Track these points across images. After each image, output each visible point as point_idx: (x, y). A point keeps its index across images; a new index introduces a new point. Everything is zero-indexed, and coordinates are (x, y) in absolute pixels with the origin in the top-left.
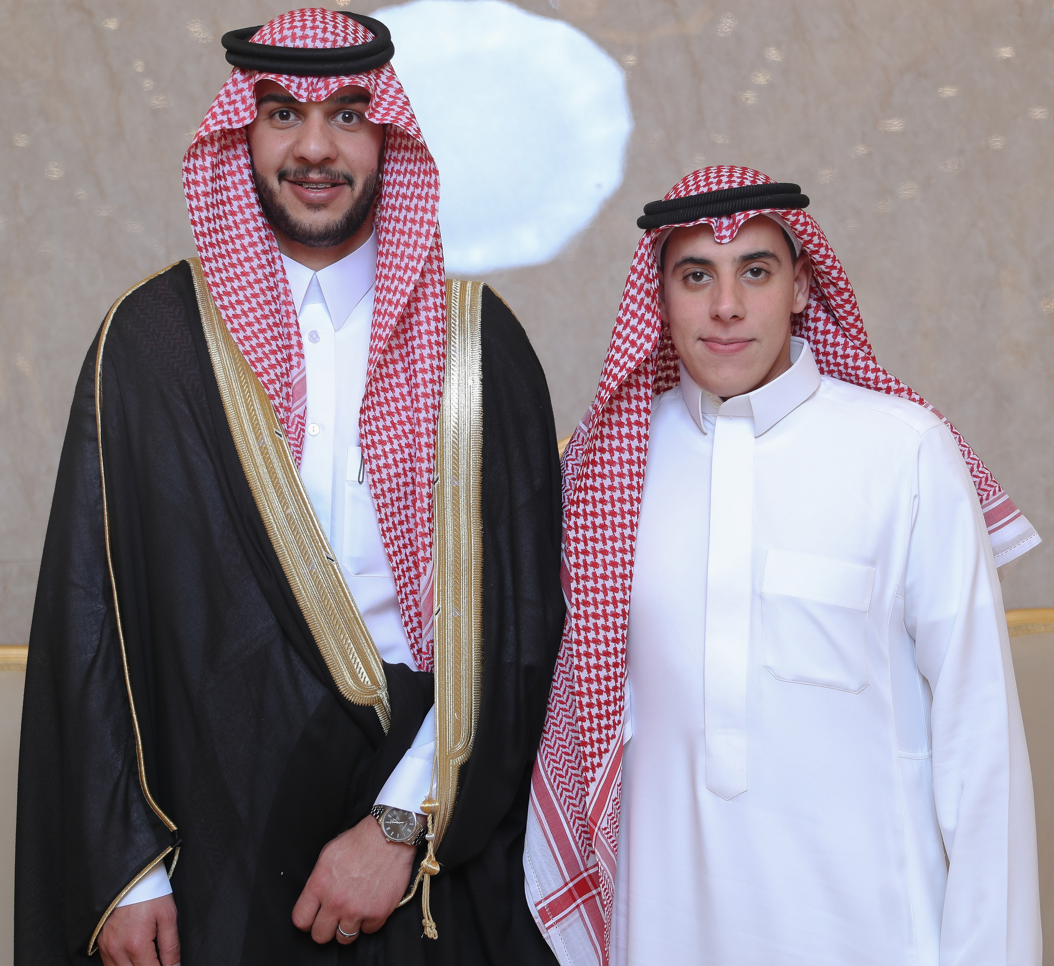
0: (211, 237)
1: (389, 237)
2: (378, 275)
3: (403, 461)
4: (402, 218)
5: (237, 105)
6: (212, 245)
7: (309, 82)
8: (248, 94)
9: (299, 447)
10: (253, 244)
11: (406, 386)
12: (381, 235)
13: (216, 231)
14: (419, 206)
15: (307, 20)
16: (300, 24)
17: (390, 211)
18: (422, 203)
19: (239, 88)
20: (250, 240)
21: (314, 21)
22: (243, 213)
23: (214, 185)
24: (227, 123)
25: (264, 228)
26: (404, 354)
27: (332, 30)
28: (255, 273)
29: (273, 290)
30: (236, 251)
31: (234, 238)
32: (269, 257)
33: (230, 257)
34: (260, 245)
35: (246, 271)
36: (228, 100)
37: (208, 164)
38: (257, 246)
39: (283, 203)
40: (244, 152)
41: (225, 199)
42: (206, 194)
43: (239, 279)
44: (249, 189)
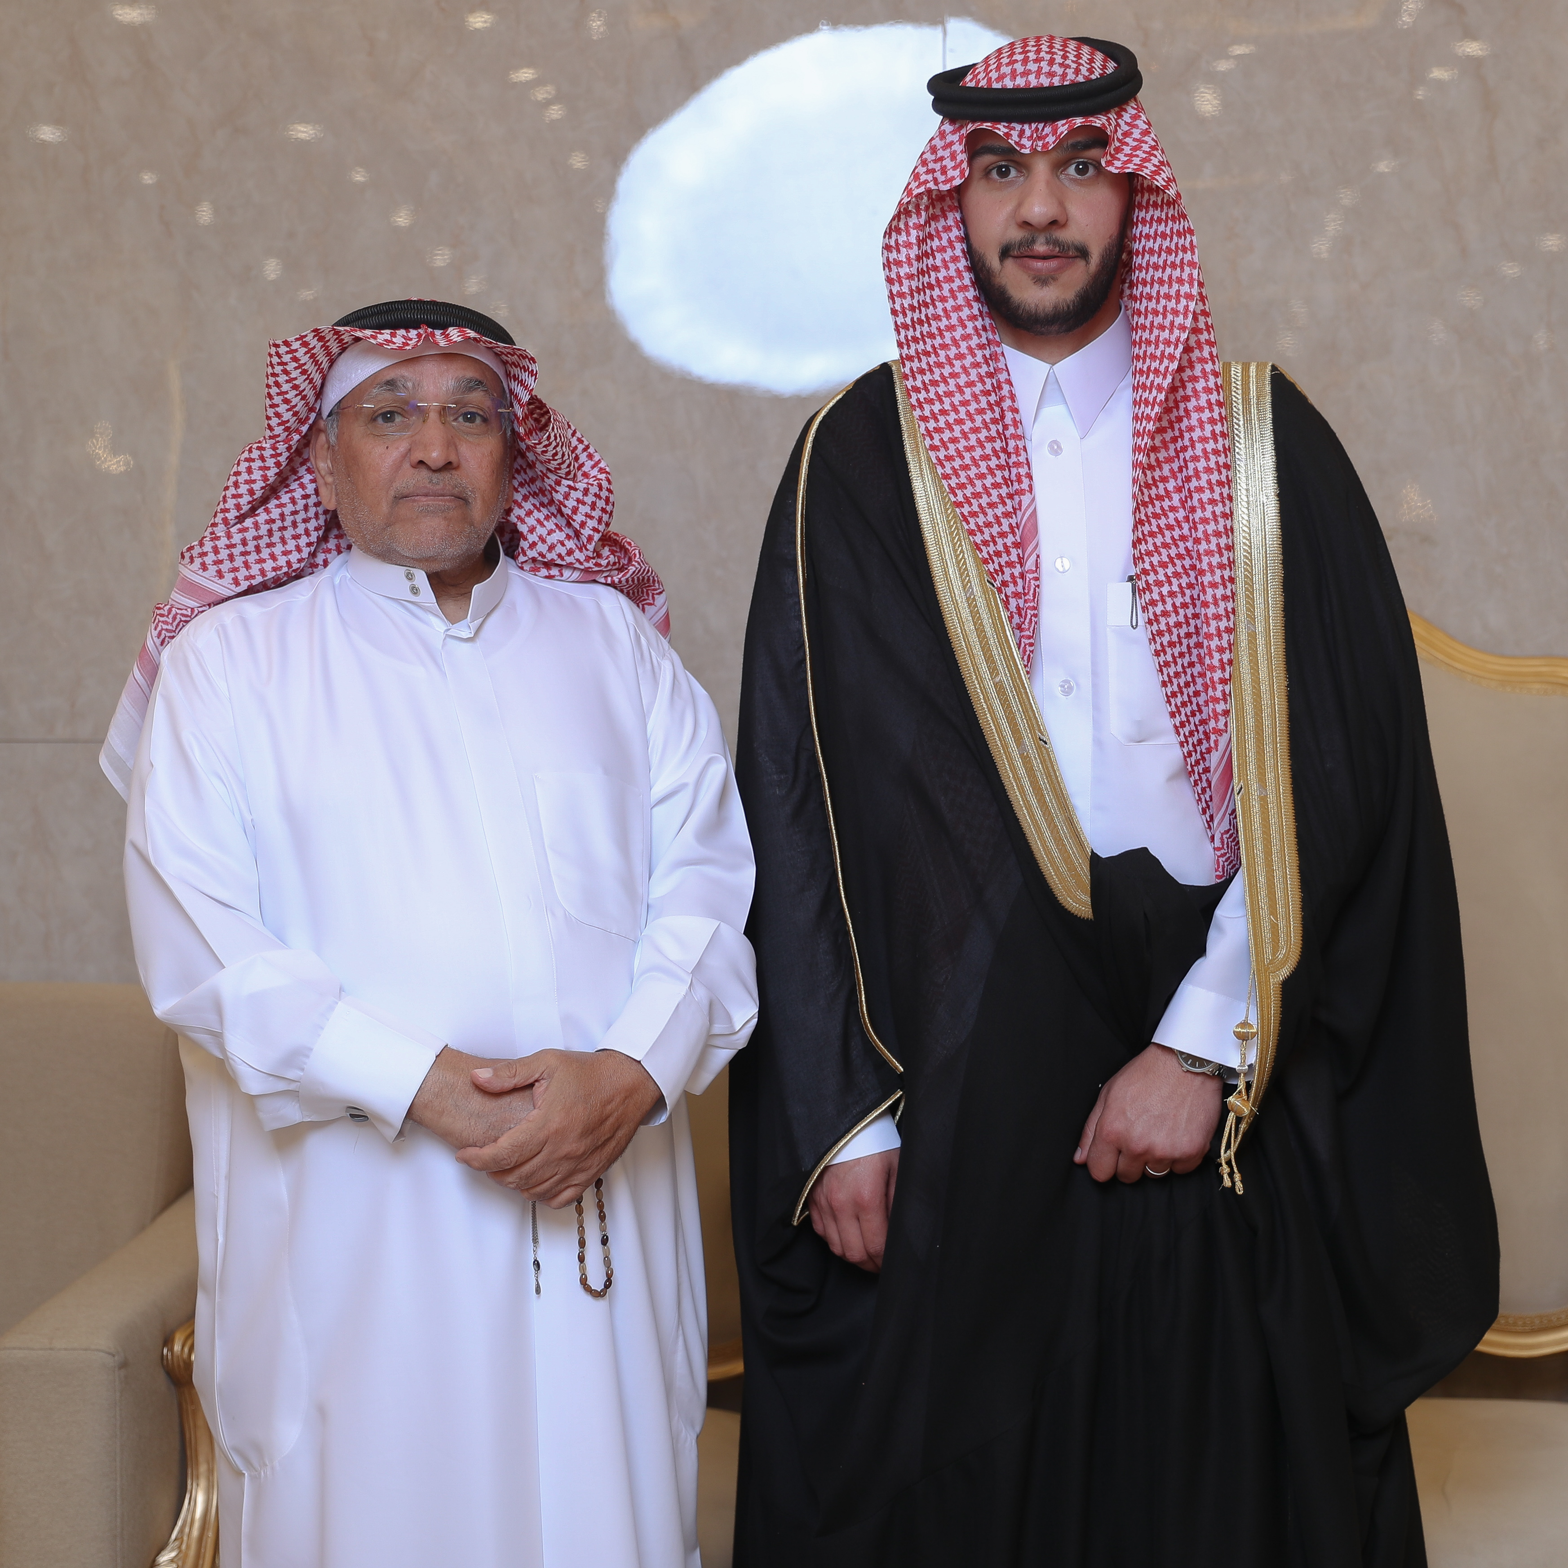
0: (915, 330)
3: (1184, 605)
4: (1154, 294)
5: (944, 162)
6: (915, 340)
7: (1033, 129)
8: (958, 148)
10: (966, 337)
11: (1181, 510)
14: (1174, 277)
15: (1030, 51)
18: (1177, 273)
19: (948, 141)
20: (963, 332)
21: (1038, 52)
22: (955, 298)
23: (920, 265)
24: (932, 184)
26: (1176, 470)
27: (1062, 61)
28: (968, 374)
29: (990, 395)
30: (944, 346)
31: (943, 330)
32: (987, 353)
33: (937, 355)
34: (975, 338)
35: (957, 371)
36: (933, 157)
37: (913, 240)
38: (972, 339)
39: (1003, 283)
40: (956, 222)
41: (933, 282)
42: (910, 277)
43: (946, 383)
44: (961, 268)
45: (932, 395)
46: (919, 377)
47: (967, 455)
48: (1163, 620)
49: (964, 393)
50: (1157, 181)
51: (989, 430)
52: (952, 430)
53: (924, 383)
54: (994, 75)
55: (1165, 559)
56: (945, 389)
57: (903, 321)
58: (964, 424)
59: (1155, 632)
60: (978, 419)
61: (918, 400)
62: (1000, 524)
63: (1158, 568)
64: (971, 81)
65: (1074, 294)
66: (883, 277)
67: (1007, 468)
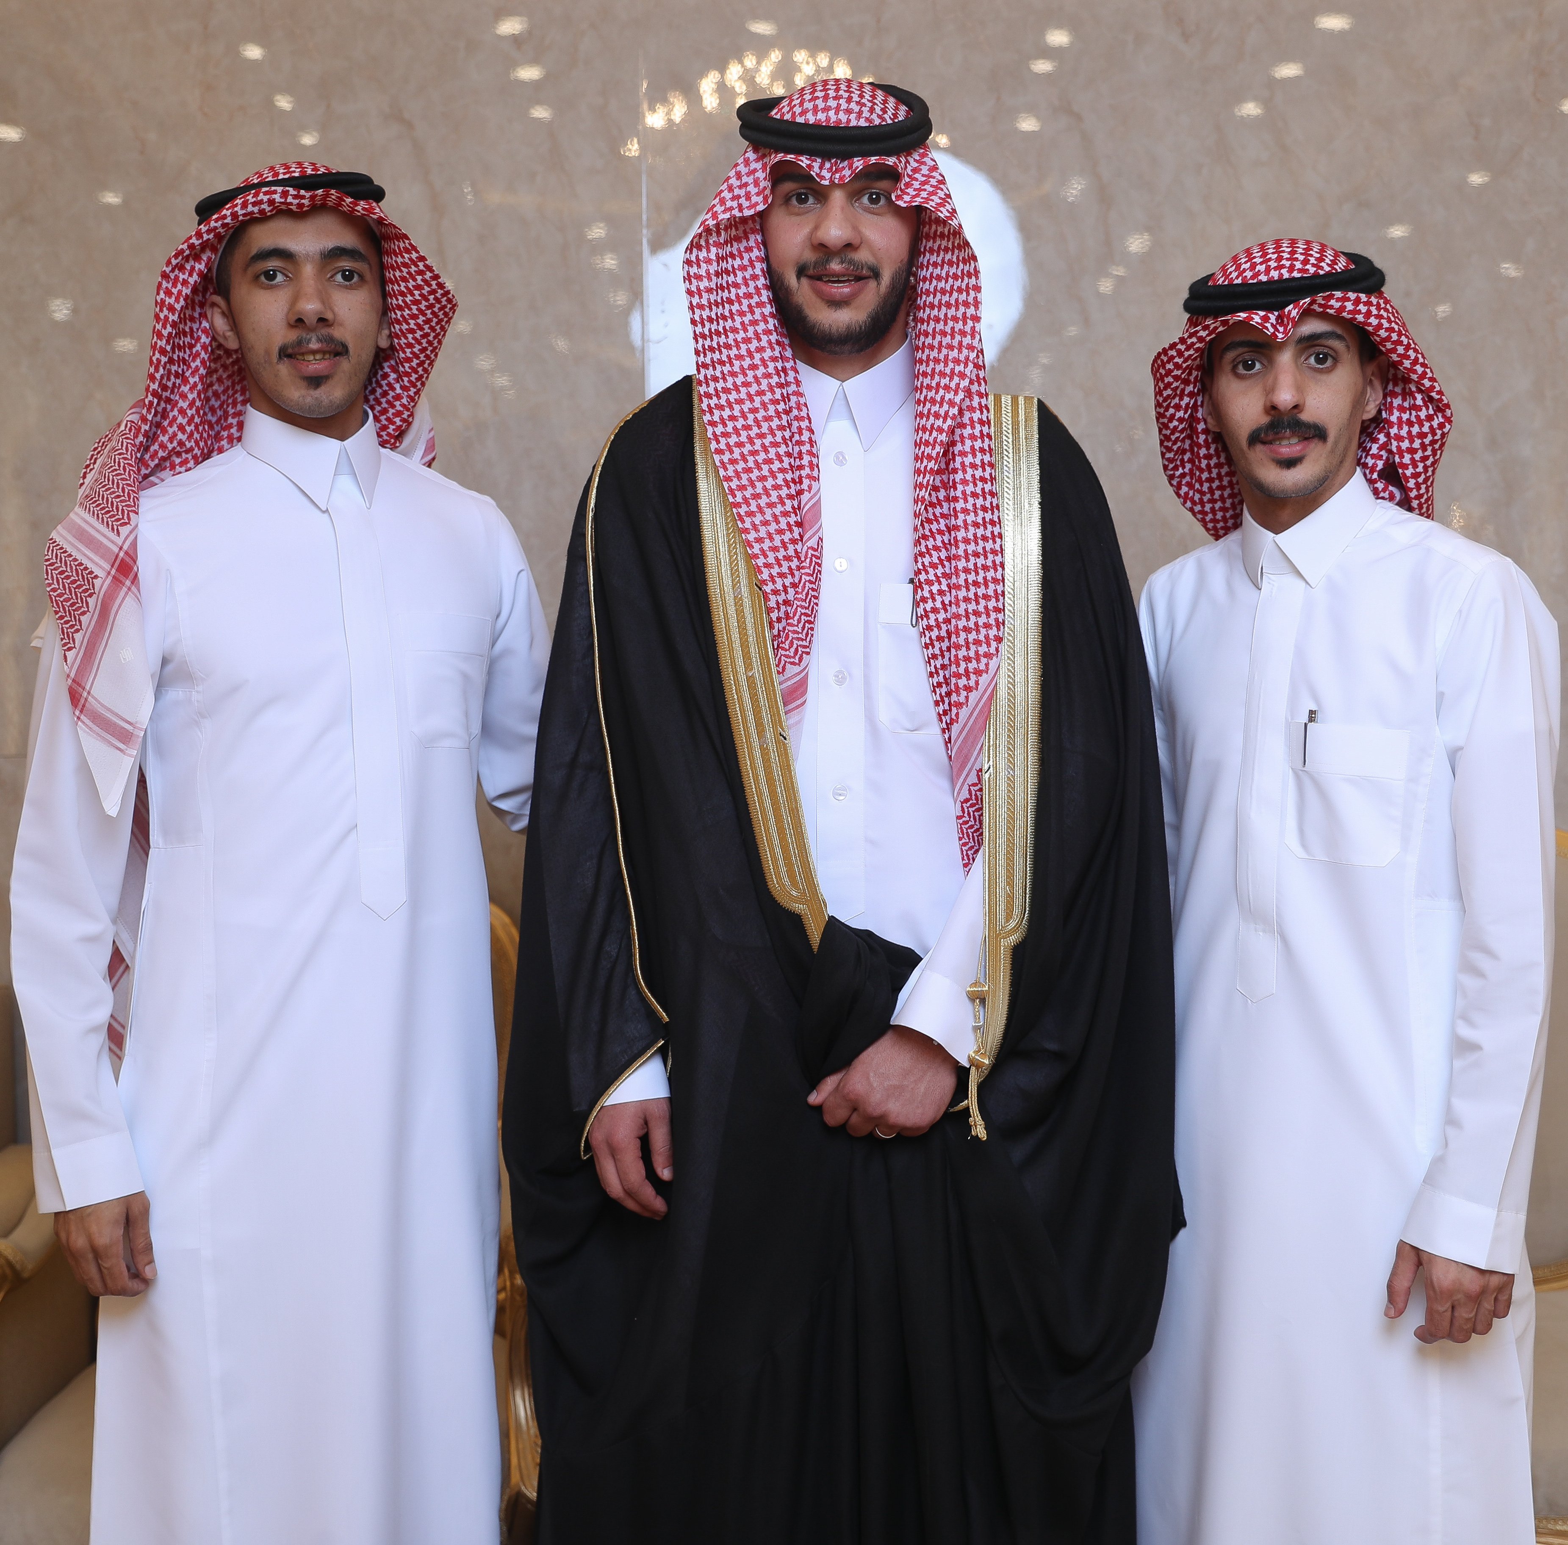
0: (712, 340)
1: (929, 340)
2: (919, 386)
4: (942, 316)
5: (748, 189)
6: (712, 349)
7: (832, 163)
8: (762, 175)
9: (815, 583)
10: (760, 350)
12: (919, 340)
13: (718, 333)
15: (830, 89)
16: (822, 94)
17: (928, 310)
18: (963, 297)
19: (751, 168)
20: (758, 345)
21: (837, 90)
22: (752, 313)
23: (720, 281)
24: (737, 210)
25: (776, 330)
27: (858, 100)
28: (759, 383)
29: (779, 404)
30: (740, 357)
31: (740, 342)
32: (779, 365)
33: (732, 365)
34: (769, 350)
35: (749, 381)
36: (738, 183)
37: (712, 256)
38: (765, 351)
39: (800, 302)
40: (757, 243)
41: (733, 298)
42: (709, 290)
43: (738, 391)
44: (760, 286)
45: (723, 402)
46: (712, 384)
47: (751, 459)
48: (932, 616)
49: (754, 401)
50: (942, 213)
51: (774, 435)
52: (739, 435)
53: (716, 390)
54: (797, 110)
55: (936, 561)
56: (737, 397)
57: (701, 331)
58: (751, 429)
59: (925, 627)
60: (765, 426)
61: (709, 406)
62: (778, 522)
64: (777, 113)
65: (866, 315)
66: (684, 290)
67: (790, 472)
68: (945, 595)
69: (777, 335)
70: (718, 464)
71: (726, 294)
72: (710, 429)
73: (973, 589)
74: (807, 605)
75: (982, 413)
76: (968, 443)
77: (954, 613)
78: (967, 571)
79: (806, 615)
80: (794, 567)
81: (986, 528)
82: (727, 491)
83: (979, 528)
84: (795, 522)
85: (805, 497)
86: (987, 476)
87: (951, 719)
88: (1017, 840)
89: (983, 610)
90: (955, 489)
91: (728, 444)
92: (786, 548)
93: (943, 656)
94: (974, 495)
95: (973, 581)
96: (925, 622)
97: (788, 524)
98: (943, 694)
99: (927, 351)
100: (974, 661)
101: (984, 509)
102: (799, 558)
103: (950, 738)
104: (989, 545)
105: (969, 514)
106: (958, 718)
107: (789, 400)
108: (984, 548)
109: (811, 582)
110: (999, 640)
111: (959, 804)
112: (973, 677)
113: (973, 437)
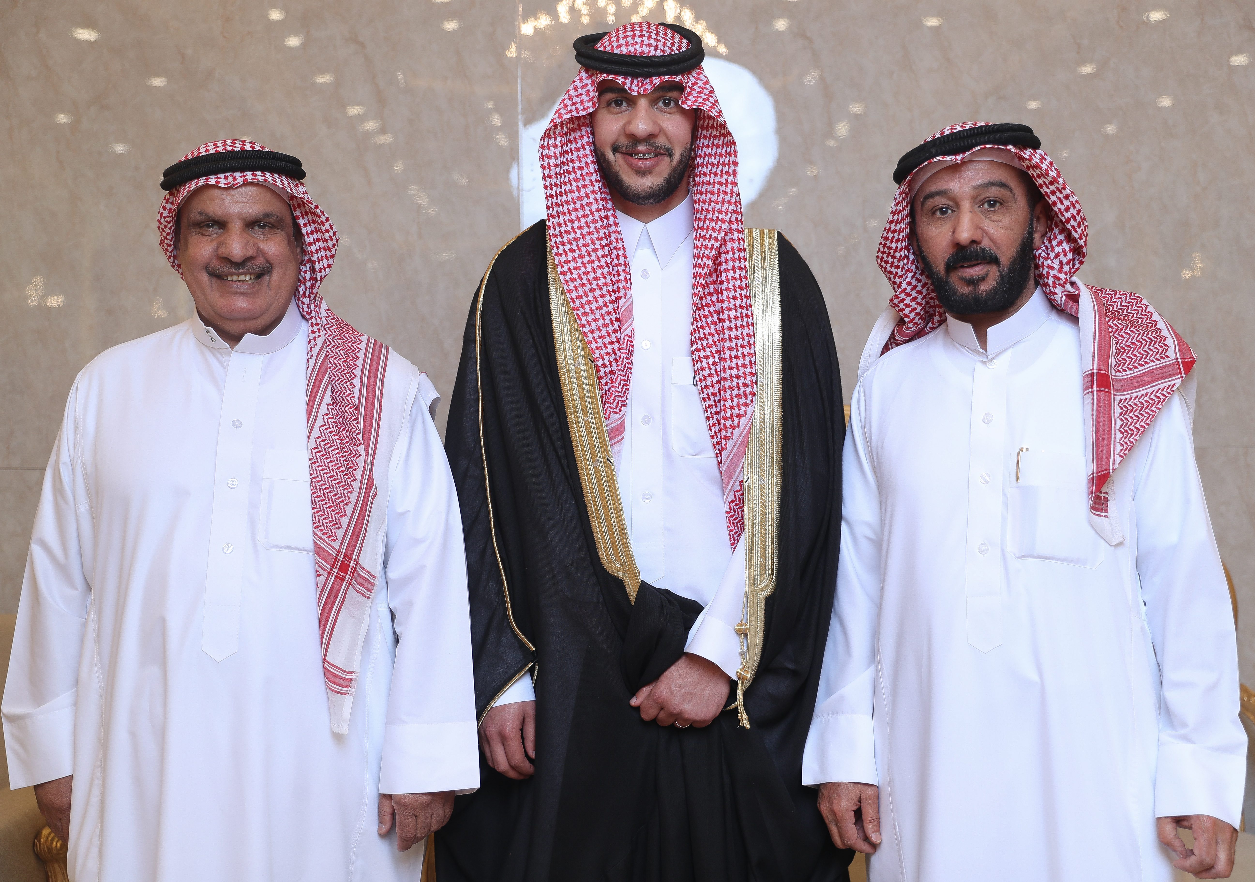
0: (557, 199)
1: (703, 197)
2: (696, 227)
4: (712, 181)
5: (583, 97)
6: (557, 205)
7: (639, 80)
8: (592, 88)
9: (629, 359)
10: (589, 204)
12: (696, 197)
14: (724, 171)
15: (636, 30)
16: (631, 34)
17: (702, 177)
18: (726, 169)
19: (584, 83)
20: (588, 201)
21: (641, 31)
22: (584, 179)
23: (563, 159)
24: (575, 112)
27: (655, 37)
28: (589, 227)
29: (603, 240)
30: (576, 210)
31: (575, 199)
32: (602, 214)
33: (570, 214)
34: (595, 205)
35: (582, 225)
36: (576, 94)
37: (558, 142)
38: (593, 205)
39: (618, 170)
40: (587, 133)
41: (571, 169)
42: (556, 165)
43: (575, 232)
44: (589, 161)
45: (565, 240)
46: (557, 228)
47: (584, 277)
48: (709, 379)
49: (586, 239)
50: (713, 113)
51: (599, 261)
52: (576, 261)
53: (560, 232)
54: (615, 44)
55: (711, 342)
56: (574, 236)
58: (584, 258)
59: (703, 387)
60: (593, 255)
61: (556, 243)
62: (604, 319)
63: (706, 348)
64: (600, 47)
65: (663, 179)
66: (539, 165)
67: (611, 285)
68: (717, 365)
69: (601, 194)
70: (563, 281)
71: (566, 167)
72: (557, 258)
73: (735, 361)
74: (624, 374)
75: (739, 243)
76: (730, 263)
77: (722, 377)
78: (730, 349)
79: (624, 380)
80: (616, 348)
81: (743, 320)
82: (569, 300)
83: (738, 320)
84: (615, 318)
85: (622, 301)
86: (743, 285)
87: (722, 447)
88: (767, 527)
89: (742, 375)
90: (722, 294)
91: (569, 268)
92: (610, 336)
93: (716, 406)
94: (735, 298)
95: (735, 355)
96: (704, 384)
97: (611, 320)
98: (717, 431)
99: (701, 204)
100: (736, 409)
101: (742, 307)
102: (619, 342)
103: (721, 460)
104: (745, 331)
105: (731, 311)
106: (726, 447)
107: (610, 236)
108: (742, 333)
109: (627, 358)
110: (753, 394)
111: (727, 504)
112: (736, 419)
113: (733, 260)
